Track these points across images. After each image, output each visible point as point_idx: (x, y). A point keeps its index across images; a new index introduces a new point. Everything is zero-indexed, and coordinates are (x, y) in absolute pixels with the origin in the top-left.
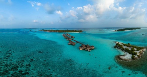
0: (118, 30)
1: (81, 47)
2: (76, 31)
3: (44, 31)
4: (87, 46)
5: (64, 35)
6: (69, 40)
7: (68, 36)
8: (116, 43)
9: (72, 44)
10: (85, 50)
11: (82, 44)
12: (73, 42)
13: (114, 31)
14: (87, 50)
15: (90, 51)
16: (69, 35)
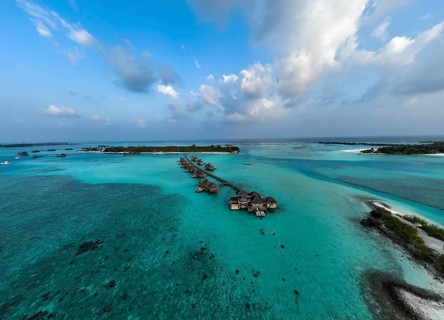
0: (380, 151)
1: (235, 200)
2: (219, 149)
3: (106, 150)
4: (253, 197)
5: (182, 161)
6: (198, 177)
7: (195, 163)
8: (370, 204)
9: (208, 190)
10: (247, 210)
11: (238, 191)
12: (211, 184)
13: (358, 150)
14: (254, 212)
15: (261, 217)
16: (200, 161)
